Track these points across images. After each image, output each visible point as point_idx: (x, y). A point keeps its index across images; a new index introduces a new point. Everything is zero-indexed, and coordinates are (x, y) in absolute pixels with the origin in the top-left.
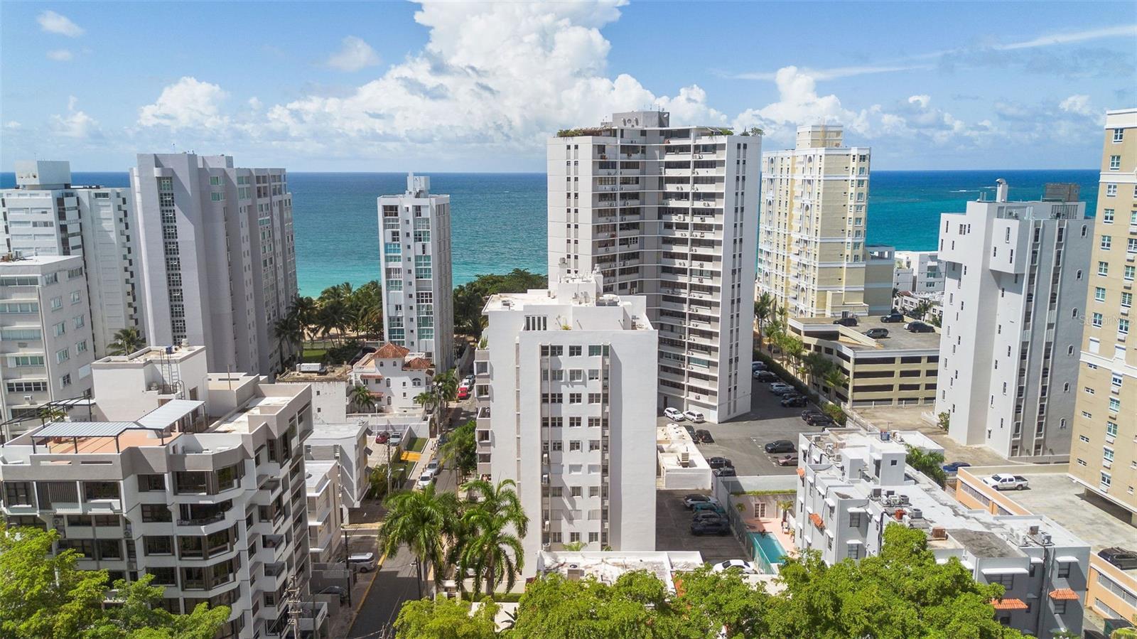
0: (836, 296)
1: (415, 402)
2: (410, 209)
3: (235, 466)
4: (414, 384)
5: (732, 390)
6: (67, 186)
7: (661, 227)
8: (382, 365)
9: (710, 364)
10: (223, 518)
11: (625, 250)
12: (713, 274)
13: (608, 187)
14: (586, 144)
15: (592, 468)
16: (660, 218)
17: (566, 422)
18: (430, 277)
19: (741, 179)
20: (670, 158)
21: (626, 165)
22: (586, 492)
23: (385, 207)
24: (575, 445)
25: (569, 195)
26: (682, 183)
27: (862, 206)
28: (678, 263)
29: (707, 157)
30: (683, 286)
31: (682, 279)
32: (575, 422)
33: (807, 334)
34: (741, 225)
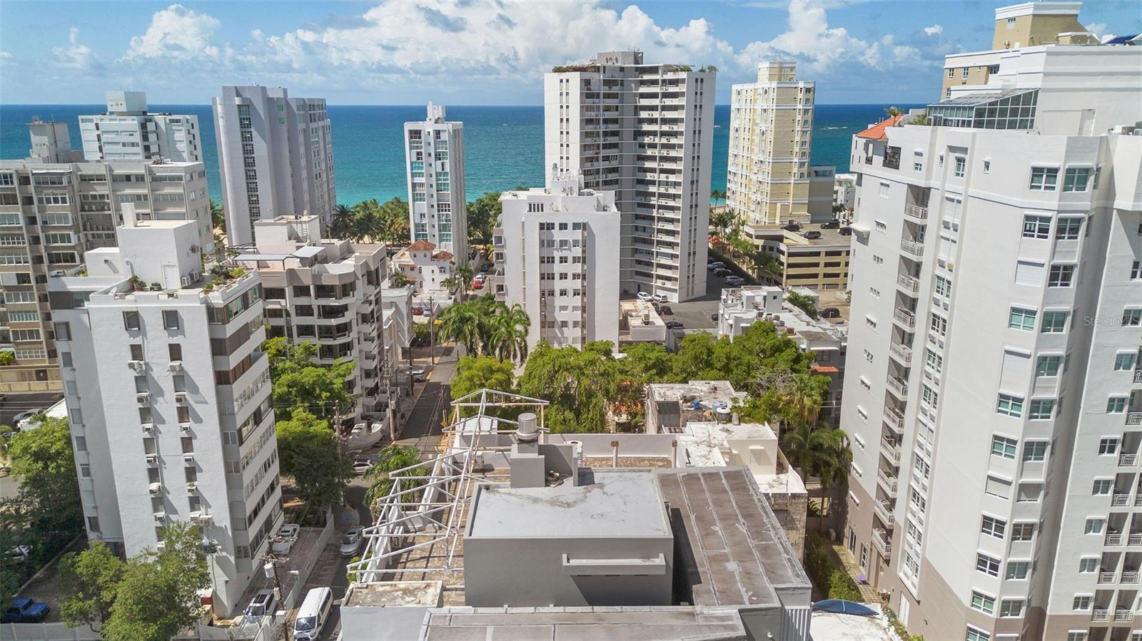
0: (785, 207)
1: (442, 286)
2: (432, 133)
3: (351, 284)
4: (441, 271)
5: (690, 277)
6: (144, 113)
7: (635, 146)
8: (415, 256)
9: (673, 256)
10: (344, 316)
11: (607, 165)
12: (676, 184)
13: (593, 113)
14: (575, 78)
15: (575, 308)
16: (635, 139)
17: (557, 277)
18: (448, 190)
19: (698, 107)
20: (643, 90)
21: (607, 96)
22: (571, 325)
23: (411, 132)
24: (563, 293)
25: (562, 120)
26: (653, 110)
27: (807, 132)
28: (649, 176)
29: (672, 89)
30: (653, 194)
31: (652, 189)
32: (563, 276)
33: (757, 237)
34: (699, 145)
